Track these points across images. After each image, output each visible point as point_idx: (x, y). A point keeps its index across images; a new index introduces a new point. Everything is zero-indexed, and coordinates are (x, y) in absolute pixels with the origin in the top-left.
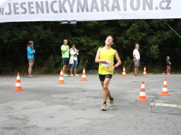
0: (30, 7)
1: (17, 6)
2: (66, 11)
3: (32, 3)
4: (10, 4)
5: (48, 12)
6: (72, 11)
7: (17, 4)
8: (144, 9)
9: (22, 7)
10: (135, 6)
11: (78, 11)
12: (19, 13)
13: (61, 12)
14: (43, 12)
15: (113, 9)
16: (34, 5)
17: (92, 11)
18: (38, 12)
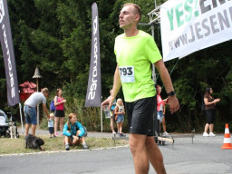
0: (213, 24)
1: (199, 27)
3: (214, 16)
9: (204, 26)
12: (202, 37)
16: (216, 19)
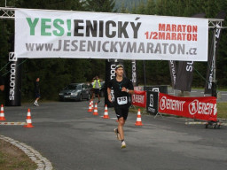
0: (82, 45)
1: (68, 43)
2: (116, 51)
4: (60, 41)
5: (99, 50)
6: (122, 51)
7: (69, 41)
8: (179, 53)
9: (73, 44)
10: (173, 50)
11: (127, 51)
13: (111, 51)
14: (94, 50)
15: (156, 52)
16: (86, 44)
17: (139, 52)
18: (88, 50)
